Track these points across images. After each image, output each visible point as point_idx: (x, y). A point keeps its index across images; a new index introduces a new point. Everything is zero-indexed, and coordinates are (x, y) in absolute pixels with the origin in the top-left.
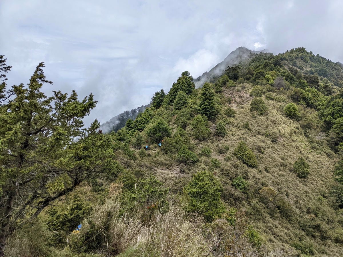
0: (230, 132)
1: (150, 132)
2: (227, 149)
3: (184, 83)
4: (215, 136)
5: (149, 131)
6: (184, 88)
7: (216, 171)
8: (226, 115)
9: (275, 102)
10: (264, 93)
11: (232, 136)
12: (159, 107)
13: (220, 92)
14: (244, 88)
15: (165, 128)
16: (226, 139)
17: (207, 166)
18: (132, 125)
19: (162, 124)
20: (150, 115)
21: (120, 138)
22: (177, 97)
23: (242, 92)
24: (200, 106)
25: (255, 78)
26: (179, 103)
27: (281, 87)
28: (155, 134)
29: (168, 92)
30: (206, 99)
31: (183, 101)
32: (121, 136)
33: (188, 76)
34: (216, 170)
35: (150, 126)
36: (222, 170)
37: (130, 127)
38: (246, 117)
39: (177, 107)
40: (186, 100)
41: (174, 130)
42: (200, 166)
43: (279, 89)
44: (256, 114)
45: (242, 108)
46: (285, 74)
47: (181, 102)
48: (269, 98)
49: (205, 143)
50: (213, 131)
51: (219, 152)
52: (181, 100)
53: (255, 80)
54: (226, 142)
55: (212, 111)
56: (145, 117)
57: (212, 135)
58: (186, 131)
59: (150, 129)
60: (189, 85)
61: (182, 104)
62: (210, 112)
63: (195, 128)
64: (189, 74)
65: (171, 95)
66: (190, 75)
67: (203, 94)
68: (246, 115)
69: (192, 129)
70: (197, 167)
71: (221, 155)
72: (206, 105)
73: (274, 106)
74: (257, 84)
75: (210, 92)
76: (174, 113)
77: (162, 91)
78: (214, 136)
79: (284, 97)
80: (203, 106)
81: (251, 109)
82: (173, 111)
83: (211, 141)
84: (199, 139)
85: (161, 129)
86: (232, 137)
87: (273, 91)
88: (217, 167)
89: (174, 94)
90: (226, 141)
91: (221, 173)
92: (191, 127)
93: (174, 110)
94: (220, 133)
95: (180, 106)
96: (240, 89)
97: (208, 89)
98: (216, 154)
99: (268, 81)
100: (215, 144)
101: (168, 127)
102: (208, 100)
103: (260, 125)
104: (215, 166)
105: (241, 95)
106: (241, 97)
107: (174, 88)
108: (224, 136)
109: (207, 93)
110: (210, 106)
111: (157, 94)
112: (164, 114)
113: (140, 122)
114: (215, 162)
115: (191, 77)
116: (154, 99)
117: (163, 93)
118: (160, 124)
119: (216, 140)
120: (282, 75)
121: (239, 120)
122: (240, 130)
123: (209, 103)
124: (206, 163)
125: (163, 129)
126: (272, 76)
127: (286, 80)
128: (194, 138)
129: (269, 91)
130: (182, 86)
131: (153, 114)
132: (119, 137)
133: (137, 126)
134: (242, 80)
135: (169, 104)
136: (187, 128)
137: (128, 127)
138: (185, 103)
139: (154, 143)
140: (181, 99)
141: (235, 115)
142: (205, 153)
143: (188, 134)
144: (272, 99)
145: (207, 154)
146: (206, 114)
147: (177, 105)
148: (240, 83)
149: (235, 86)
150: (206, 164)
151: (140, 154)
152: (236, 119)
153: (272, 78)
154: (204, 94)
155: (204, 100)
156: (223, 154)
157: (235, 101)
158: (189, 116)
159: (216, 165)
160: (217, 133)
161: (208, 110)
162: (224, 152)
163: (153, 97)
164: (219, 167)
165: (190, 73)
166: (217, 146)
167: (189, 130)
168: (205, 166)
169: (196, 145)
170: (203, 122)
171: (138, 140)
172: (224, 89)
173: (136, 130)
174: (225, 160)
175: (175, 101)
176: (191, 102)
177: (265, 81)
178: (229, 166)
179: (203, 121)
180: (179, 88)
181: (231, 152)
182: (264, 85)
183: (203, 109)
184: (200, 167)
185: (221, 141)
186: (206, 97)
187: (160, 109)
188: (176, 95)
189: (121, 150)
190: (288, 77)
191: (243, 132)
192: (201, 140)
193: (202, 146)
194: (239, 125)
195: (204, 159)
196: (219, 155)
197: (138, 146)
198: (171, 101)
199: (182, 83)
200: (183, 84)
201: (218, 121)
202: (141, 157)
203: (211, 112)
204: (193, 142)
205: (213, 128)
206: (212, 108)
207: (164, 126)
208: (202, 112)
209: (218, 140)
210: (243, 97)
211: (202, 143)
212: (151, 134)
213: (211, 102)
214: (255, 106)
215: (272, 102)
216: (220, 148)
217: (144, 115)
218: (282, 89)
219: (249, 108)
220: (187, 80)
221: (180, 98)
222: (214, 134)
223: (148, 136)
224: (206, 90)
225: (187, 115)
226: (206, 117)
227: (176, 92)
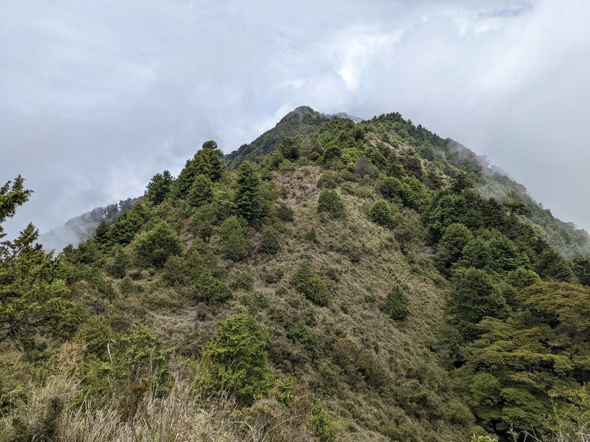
0: (286, 247)
1: (143, 247)
2: (280, 275)
3: (206, 160)
4: (261, 253)
5: (140, 245)
6: (207, 169)
7: (261, 314)
8: (279, 218)
9: (356, 197)
10: (339, 182)
11: (289, 252)
12: (161, 201)
13: (269, 179)
14: (307, 173)
15: (172, 239)
16: (278, 258)
17: (245, 305)
18: (108, 234)
19: (165, 232)
20: (143, 215)
21: (84, 257)
22: (194, 184)
23: (305, 180)
24: (235, 201)
25: (325, 157)
26: (197, 196)
27: (365, 174)
28: (151, 250)
29: (179, 176)
30: (245, 189)
31: (205, 191)
32: (85, 254)
33: (214, 149)
34: (261, 311)
35: (142, 236)
36: (272, 311)
37: (104, 238)
38: (310, 221)
39: (194, 202)
40: (210, 191)
41: (188, 243)
42: (233, 306)
43: (362, 177)
44: (327, 216)
45: (305, 206)
46: (372, 153)
47: (202, 195)
48: (348, 190)
49: (244, 265)
50: (257, 244)
51: (266, 281)
52: (201, 190)
53: (325, 162)
54: (278, 264)
55: (255, 210)
56: (133, 219)
57: (256, 251)
58: (209, 245)
59: (143, 242)
60: (215, 165)
61: (202, 196)
62: (251, 211)
63: (226, 239)
64: (216, 147)
65: (184, 181)
66: (218, 149)
67: (239, 181)
68: (311, 219)
69: (221, 241)
70: (228, 308)
71: (270, 285)
72: (245, 200)
73: (355, 204)
74: (329, 168)
75: (253, 177)
76: (187, 212)
77: (166, 173)
78: (258, 252)
79: (370, 190)
80: (240, 202)
81: (319, 208)
82: (187, 210)
83: (253, 261)
84: (232, 259)
85: (163, 240)
86: (289, 254)
87: (354, 181)
88: (263, 307)
89: (188, 180)
90: (278, 261)
91: (269, 316)
92: (219, 238)
93: (189, 207)
94: (269, 247)
95: (199, 201)
96: (302, 174)
97: (249, 173)
98: (262, 283)
99: (345, 163)
100: (260, 267)
101: (176, 238)
102: (248, 192)
103: (333, 234)
104: (260, 305)
105: (304, 185)
106: (303, 188)
107: (189, 169)
108: (276, 253)
109: (247, 179)
110: (253, 201)
111: (157, 178)
112: (170, 214)
113: (123, 227)
114: (259, 298)
115: (220, 150)
116: (151, 186)
117: (169, 177)
118: (162, 232)
119: (262, 259)
120: (366, 154)
121: (300, 226)
122: (302, 242)
123: (251, 197)
124: (245, 300)
125: (167, 241)
126: (352, 155)
127: (373, 163)
128: (223, 257)
129: (346, 180)
130: (204, 165)
131: (149, 214)
132: (82, 256)
133: (117, 235)
134: (304, 160)
135: (179, 196)
137: (99, 236)
138: (209, 195)
139: (149, 266)
140: (200, 188)
141: (294, 217)
142: (242, 284)
143: (212, 249)
144: (352, 193)
145: (245, 285)
146: (245, 216)
147: (194, 198)
148: (301, 165)
149: (293, 170)
150: (244, 302)
151: (123, 288)
152: (295, 225)
153: (351, 159)
154: (242, 181)
155: (242, 192)
156: (273, 284)
157: (294, 195)
158: (214, 218)
159: (261, 302)
160: (264, 247)
161: (249, 209)
162: (275, 280)
163: (150, 183)
164: (267, 307)
165: (217, 144)
166: (264, 270)
167: (216, 243)
168: (242, 306)
169: (227, 268)
170: (240, 229)
171: (119, 261)
172: (275, 173)
173: (116, 243)
174: (277, 293)
175: (191, 191)
176: (220, 193)
177: (340, 164)
178: (284, 304)
179: (240, 227)
180: (198, 170)
181: (287, 280)
182: (340, 170)
183: (240, 207)
184: (234, 308)
185: (271, 262)
186: (246, 186)
187: (162, 205)
188: (191, 182)
189: (86, 280)
190: (376, 158)
191: (306, 246)
192: (235, 260)
193: (238, 271)
194: (300, 234)
195: (240, 293)
196: (266, 286)
197: (118, 272)
198: (182, 191)
199: (203, 160)
200: (205, 163)
201: (267, 228)
202: (123, 292)
203: (254, 212)
204: (221, 264)
205: (256, 241)
206: (255, 205)
207: (169, 236)
208: (238, 212)
209: (265, 260)
210: (307, 188)
211: (238, 264)
212: (145, 250)
213: (254, 196)
214: (325, 204)
215: (352, 197)
216: (269, 274)
217: (131, 216)
218: (367, 177)
219: (316, 206)
220: (212, 156)
221: (199, 186)
222: (259, 249)
223: (139, 253)
224: (244, 174)
225: (211, 216)
226: (245, 220)
227: (193, 175)
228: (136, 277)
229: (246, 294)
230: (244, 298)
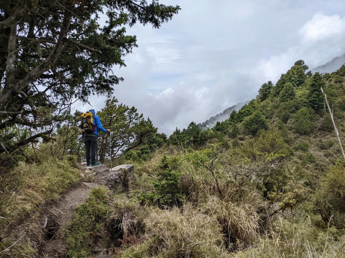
1: (247, 124)
2: (331, 145)
3: (294, 73)
4: (321, 131)
5: (245, 123)
6: (294, 79)
7: (309, 165)
8: (340, 108)
11: (342, 131)
12: (265, 99)
13: (340, 82)
16: (333, 134)
17: (300, 160)
18: (235, 117)
19: (259, 116)
20: (254, 107)
21: (219, 128)
22: (283, 89)
24: (307, 98)
26: (285, 96)
28: (251, 126)
29: (276, 84)
30: (315, 90)
31: (289, 92)
32: (219, 127)
33: (302, 65)
34: (310, 164)
35: (247, 118)
36: (317, 165)
37: (234, 119)
39: (283, 99)
40: (293, 92)
42: (293, 159)
47: (287, 94)
49: (307, 137)
50: (319, 125)
51: (320, 148)
52: (287, 92)
54: (332, 138)
55: (320, 104)
56: (248, 109)
57: (317, 129)
58: (287, 125)
59: (247, 121)
60: (300, 75)
61: (288, 96)
62: (318, 104)
63: (297, 121)
64: (304, 64)
65: (279, 87)
66: (305, 65)
67: (311, 85)
69: (294, 122)
70: (289, 160)
71: (323, 150)
72: (314, 97)
75: (320, 82)
76: (278, 105)
77: (270, 83)
78: (319, 130)
80: (311, 98)
82: (277, 104)
83: (314, 135)
84: (299, 133)
85: (257, 121)
88: (312, 162)
89: (281, 86)
90: (332, 136)
91: (314, 167)
92: (293, 120)
93: (279, 102)
94: (326, 127)
95: (286, 98)
97: (318, 80)
98: (317, 149)
100: (318, 139)
101: (264, 120)
102: (316, 92)
104: (310, 160)
107: (282, 80)
108: (332, 131)
109: (317, 84)
110: (319, 98)
111: (264, 86)
112: (269, 106)
114: (310, 157)
115: (306, 66)
116: (261, 90)
117: (271, 85)
118: (257, 116)
119: (320, 134)
123: (318, 95)
124: (301, 157)
125: (260, 121)
128: (294, 132)
130: (291, 77)
131: (257, 106)
132: (218, 128)
133: (239, 118)
135: (275, 96)
136: (289, 121)
137: (231, 118)
138: (293, 94)
139: (250, 134)
140: (287, 91)
142: (301, 147)
143: (288, 127)
145: (304, 149)
146: (313, 107)
147: (282, 97)
150: (300, 158)
151: (234, 144)
154: (313, 85)
155: (312, 92)
156: (324, 150)
158: (294, 108)
159: (311, 159)
160: (323, 127)
161: (316, 103)
162: (326, 147)
163: (260, 89)
164: (314, 162)
165: (304, 62)
166: (320, 141)
167: (291, 123)
168: (298, 160)
169: (295, 138)
170: (308, 115)
171: (234, 130)
173: (239, 122)
174: (325, 155)
175: (281, 93)
176: (300, 93)
178: (327, 162)
179: (309, 114)
180: (287, 80)
181: (335, 148)
183: (310, 101)
184: (293, 160)
185: (327, 137)
186: (315, 88)
187: (265, 101)
188: (283, 87)
189: (217, 139)
192: (301, 134)
193: (302, 140)
195: (299, 153)
196: (320, 151)
197: (233, 136)
198: (277, 93)
199: (291, 74)
200: (292, 75)
202: (233, 146)
203: (319, 105)
204: (291, 136)
205: (319, 123)
206: (321, 100)
207: (261, 119)
208: (309, 105)
209: (323, 135)
211: (303, 137)
212: (248, 125)
213: (321, 94)
216: (323, 144)
217: (247, 108)
220: (299, 70)
221: (286, 89)
222: (320, 128)
223: (245, 127)
224: (315, 81)
225: (291, 108)
226: (312, 110)
227: (284, 83)
228: (241, 139)
229: (303, 154)
230: (301, 156)
